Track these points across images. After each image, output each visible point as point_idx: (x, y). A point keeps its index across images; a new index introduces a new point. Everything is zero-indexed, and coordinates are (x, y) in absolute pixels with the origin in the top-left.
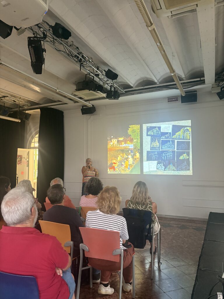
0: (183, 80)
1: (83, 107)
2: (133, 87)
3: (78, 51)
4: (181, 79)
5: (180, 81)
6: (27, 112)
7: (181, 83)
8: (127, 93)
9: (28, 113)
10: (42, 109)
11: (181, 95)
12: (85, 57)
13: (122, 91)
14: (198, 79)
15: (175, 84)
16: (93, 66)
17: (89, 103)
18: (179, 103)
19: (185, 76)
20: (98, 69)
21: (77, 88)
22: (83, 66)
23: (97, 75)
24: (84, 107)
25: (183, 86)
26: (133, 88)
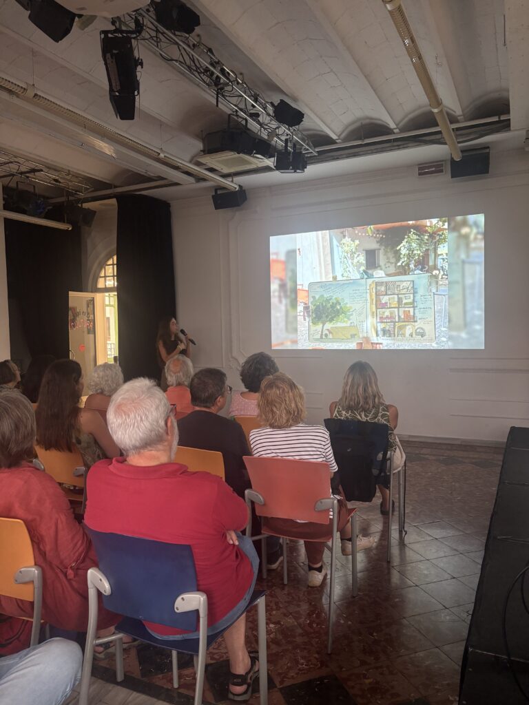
0: (457, 122)
1: (216, 190)
2: (337, 141)
3: (211, 58)
4: (453, 120)
5: (451, 123)
6: (86, 205)
7: (453, 129)
8: (322, 157)
9: (89, 209)
10: (121, 198)
11: (452, 159)
12: (228, 73)
13: (311, 151)
14: (495, 119)
15: (440, 132)
16: (245, 94)
17: (232, 181)
18: (446, 176)
19: (463, 111)
20: (256, 101)
21: (204, 146)
22: (223, 96)
23: (255, 116)
24: (219, 192)
25: (457, 136)
26: (336, 143)
